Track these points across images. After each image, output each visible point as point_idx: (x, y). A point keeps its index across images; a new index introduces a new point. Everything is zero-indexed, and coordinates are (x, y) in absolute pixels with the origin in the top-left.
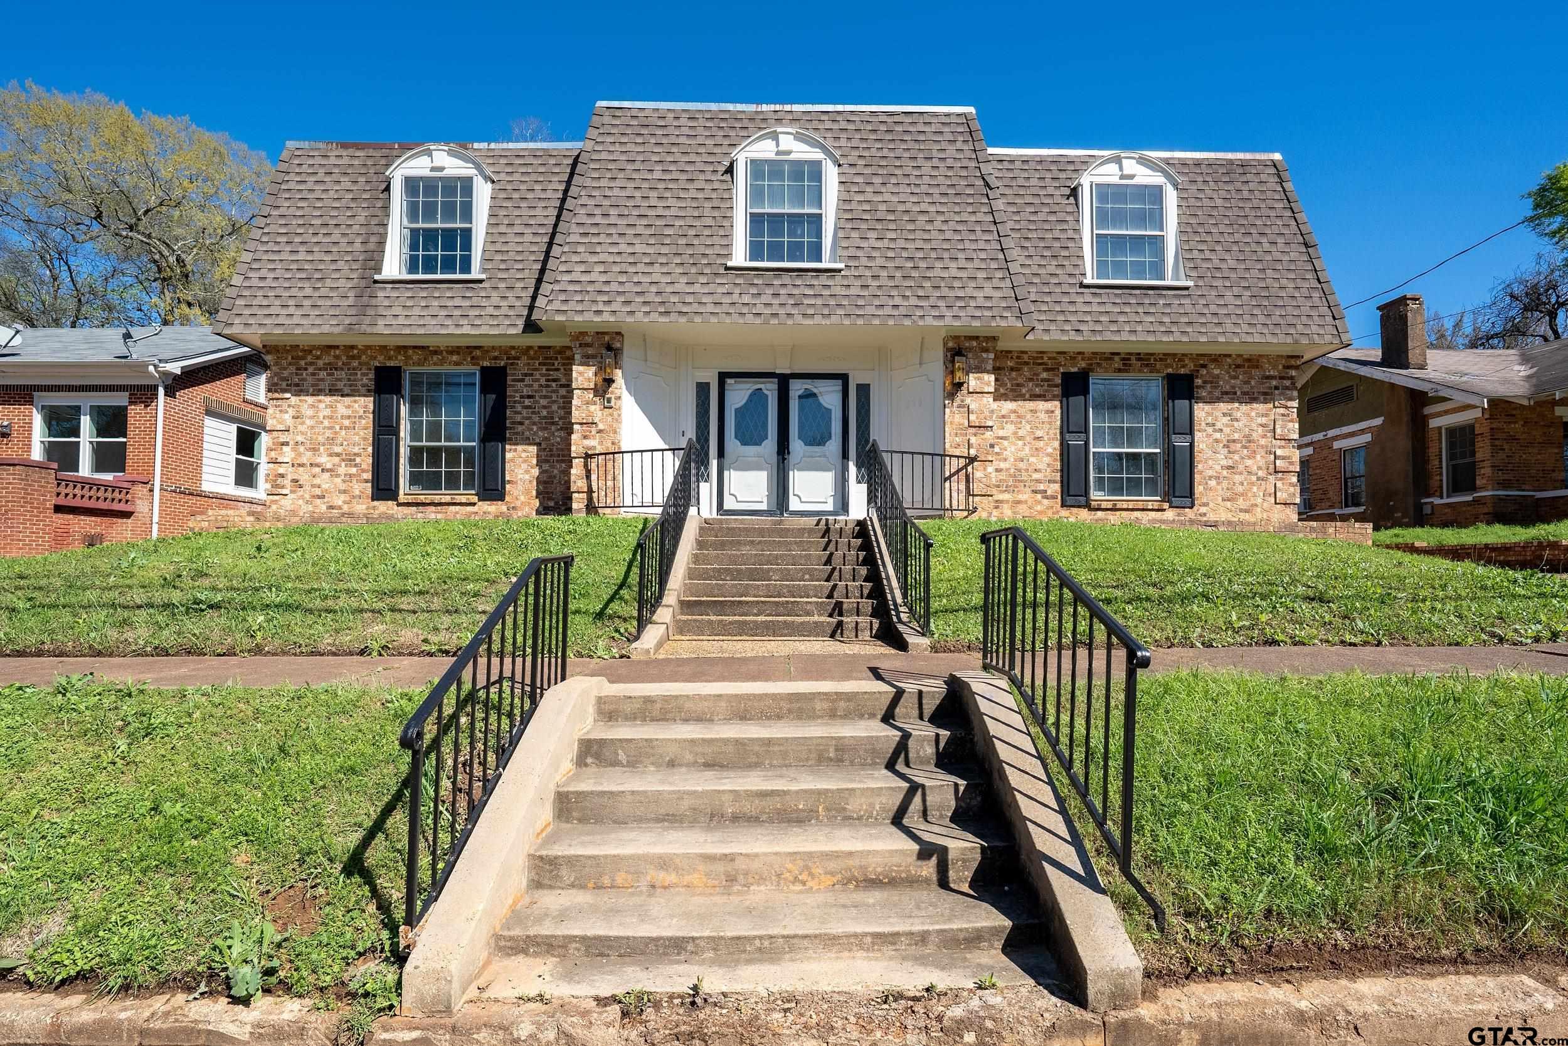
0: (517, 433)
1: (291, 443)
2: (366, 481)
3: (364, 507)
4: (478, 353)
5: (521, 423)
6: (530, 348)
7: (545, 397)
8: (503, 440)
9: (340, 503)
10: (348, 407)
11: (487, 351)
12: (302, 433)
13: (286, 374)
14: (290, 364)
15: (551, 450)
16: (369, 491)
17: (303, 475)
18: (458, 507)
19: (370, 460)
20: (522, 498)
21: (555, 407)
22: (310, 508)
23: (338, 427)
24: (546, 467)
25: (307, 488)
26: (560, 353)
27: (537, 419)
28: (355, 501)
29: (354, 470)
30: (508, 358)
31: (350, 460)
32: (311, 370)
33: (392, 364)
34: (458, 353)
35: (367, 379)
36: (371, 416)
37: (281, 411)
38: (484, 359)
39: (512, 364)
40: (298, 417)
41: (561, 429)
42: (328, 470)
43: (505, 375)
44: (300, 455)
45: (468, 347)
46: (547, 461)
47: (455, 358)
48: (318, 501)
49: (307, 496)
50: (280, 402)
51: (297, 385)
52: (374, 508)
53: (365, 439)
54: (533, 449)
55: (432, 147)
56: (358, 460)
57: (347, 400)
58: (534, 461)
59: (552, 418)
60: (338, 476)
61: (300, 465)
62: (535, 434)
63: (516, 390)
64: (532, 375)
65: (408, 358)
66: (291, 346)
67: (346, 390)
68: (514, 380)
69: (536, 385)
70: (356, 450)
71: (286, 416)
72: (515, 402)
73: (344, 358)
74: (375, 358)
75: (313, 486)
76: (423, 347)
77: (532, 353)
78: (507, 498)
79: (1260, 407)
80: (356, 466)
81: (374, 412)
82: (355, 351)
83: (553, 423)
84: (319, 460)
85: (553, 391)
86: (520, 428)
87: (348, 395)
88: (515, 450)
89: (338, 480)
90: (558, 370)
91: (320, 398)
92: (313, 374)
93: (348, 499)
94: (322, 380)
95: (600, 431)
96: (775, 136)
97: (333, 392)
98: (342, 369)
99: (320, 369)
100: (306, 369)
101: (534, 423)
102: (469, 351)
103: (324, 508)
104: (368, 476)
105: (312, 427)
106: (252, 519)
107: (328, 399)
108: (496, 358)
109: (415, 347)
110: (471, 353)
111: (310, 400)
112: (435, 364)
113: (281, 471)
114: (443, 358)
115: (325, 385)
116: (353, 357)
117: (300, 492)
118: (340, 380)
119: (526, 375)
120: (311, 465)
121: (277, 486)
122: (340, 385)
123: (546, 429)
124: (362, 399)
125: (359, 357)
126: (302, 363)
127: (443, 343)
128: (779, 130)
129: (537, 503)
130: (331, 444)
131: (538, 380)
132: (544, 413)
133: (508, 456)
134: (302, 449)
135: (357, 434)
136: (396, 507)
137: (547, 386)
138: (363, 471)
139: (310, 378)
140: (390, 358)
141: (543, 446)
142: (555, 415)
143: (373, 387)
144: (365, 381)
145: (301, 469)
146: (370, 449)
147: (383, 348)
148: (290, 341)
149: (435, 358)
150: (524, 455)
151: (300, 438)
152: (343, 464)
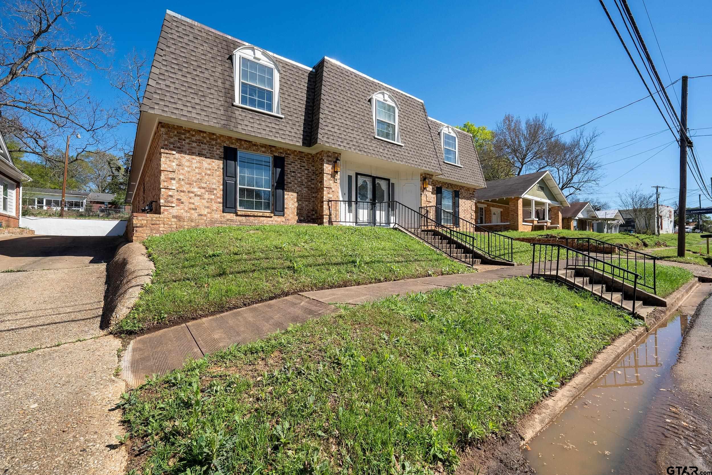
0: (289, 187)
1: (176, 179)
2: (220, 203)
3: (219, 216)
4: (274, 149)
5: (290, 183)
6: (295, 151)
7: (300, 173)
8: (283, 189)
9: (206, 213)
10: (209, 164)
11: (278, 149)
12: (183, 174)
13: (172, 140)
14: (175, 136)
15: (302, 196)
16: (221, 208)
17: (184, 198)
18: (264, 218)
19: (222, 193)
20: (291, 215)
21: (303, 178)
22: (188, 215)
23: (203, 174)
24: (300, 203)
25: (187, 204)
26: (306, 155)
27: (296, 182)
28: (213, 212)
29: (213, 197)
30: (286, 154)
31: (211, 191)
32: (187, 141)
33: (233, 146)
34: (265, 148)
35: (220, 151)
36: (222, 170)
37: (170, 161)
38: (276, 152)
39: (287, 157)
40: (180, 165)
41: (306, 187)
42: (198, 196)
43: (284, 161)
44: (181, 186)
45: (270, 146)
46: (300, 200)
47: (263, 149)
48: (193, 211)
49: (186, 208)
50: (168, 155)
51: (179, 148)
52: (224, 216)
53: (219, 182)
54: (295, 195)
55: (255, 48)
56: (215, 192)
57: (209, 160)
58: (296, 200)
59: (302, 182)
60: (204, 199)
61: (181, 191)
62: (296, 188)
63: (289, 168)
64: (294, 163)
65: (241, 145)
66: (177, 126)
67: (208, 155)
68: (287, 164)
69: (296, 167)
70: (214, 186)
71: (174, 164)
72: (288, 173)
73: (208, 139)
74: (225, 142)
75: (190, 203)
76: (249, 142)
77: (296, 153)
78: (285, 215)
79: (469, 201)
80: (214, 194)
81: (223, 168)
82: (215, 137)
83: (303, 185)
84: (193, 190)
85: (302, 171)
86: (290, 185)
87: (209, 158)
88: (288, 195)
89: (204, 201)
90: (304, 162)
91: (193, 157)
92: (189, 144)
93: (210, 211)
94: (195, 148)
95: (333, 191)
96: (383, 94)
97: (200, 155)
98: (205, 144)
99: (193, 142)
100: (184, 140)
101: (296, 184)
102: (270, 148)
103: (196, 215)
104: (221, 200)
105: (189, 172)
106: (175, 220)
107: (198, 158)
108: (281, 153)
109: (246, 141)
110: (270, 149)
111: (187, 157)
112: (254, 150)
113: (170, 193)
114: (258, 148)
115: (196, 151)
116: (213, 139)
117: (182, 206)
118: (205, 149)
119: (292, 162)
120: (189, 192)
121: (169, 202)
122: (204, 152)
123: (300, 187)
124: (217, 161)
125: (216, 140)
126: (183, 136)
127: (259, 141)
128: (385, 92)
129: (297, 218)
130: (200, 182)
131: (297, 165)
132: (299, 180)
133: (286, 197)
134: (183, 183)
135: (215, 179)
136: (235, 217)
137: (300, 169)
138: (218, 197)
139: (187, 145)
140: (232, 144)
141: (299, 194)
142: (304, 181)
143: (223, 156)
144: (218, 152)
145: (182, 194)
146: (221, 187)
147: (230, 138)
148: (177, 123)
149: (254, 147)
150: (291, 197)
151: (181, 177)
152: (207, 193)
